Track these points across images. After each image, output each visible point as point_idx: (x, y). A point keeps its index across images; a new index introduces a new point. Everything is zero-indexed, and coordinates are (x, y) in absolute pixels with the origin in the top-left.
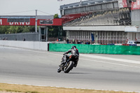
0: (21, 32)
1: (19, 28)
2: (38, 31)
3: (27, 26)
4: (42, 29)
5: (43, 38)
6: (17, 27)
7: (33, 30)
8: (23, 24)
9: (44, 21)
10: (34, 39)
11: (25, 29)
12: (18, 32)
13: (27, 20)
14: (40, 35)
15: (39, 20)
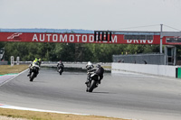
0: (141, 52)
1: (139, 48)
2: (163, 52)
3: (150, 44)
4: (169, 49)
5: (170, 61)
6: (137, 46)
7: (157, 50)
8: (144, 42)
9: (172, 39)
10: (158, 62)
11: (147, 48)
12: (138, 53)
13: (149, 37)
14: (166, 57)
15: (164, 37)
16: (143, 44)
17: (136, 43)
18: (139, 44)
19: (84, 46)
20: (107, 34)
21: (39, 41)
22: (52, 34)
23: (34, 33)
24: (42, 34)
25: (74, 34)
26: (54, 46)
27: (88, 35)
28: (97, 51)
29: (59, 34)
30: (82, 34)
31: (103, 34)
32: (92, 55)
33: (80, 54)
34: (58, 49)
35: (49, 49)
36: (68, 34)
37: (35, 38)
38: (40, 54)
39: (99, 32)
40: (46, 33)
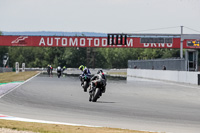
0: (159, 57)
1: (157, 52)
2: (184, 56)
3: (169, 48)
4: (190, 54)
5: (191, 67)
6: (155, 50)
7: (177, 55)
8: (163, 45)
10: (178, 68)
11: (166, 53)
12: (156, 58)
13: (168, 40)
14: (187, 62)
15: (185, 40)
16: (161, 48)
17: (154, 47)
18: (157, 47)
19: (96, 50)
20: (121, 37)
21: (47, 46)
22: (61, 37)
23: (40, 37)
24: (50, 37)
25: (86, 38)
26: (63, 51)
27: (100, 38)
28: (111, 55)
29: (68, 38)
30: (94, 38)
31: (117, 37)
32: (105, 60)
33: (92, 60)
34: (68, 54)
35: (58, 55)
36: (79, 38)
37: (42, 41)
38: (47, 60)
39: (113, 35)
40: (54, 37)
